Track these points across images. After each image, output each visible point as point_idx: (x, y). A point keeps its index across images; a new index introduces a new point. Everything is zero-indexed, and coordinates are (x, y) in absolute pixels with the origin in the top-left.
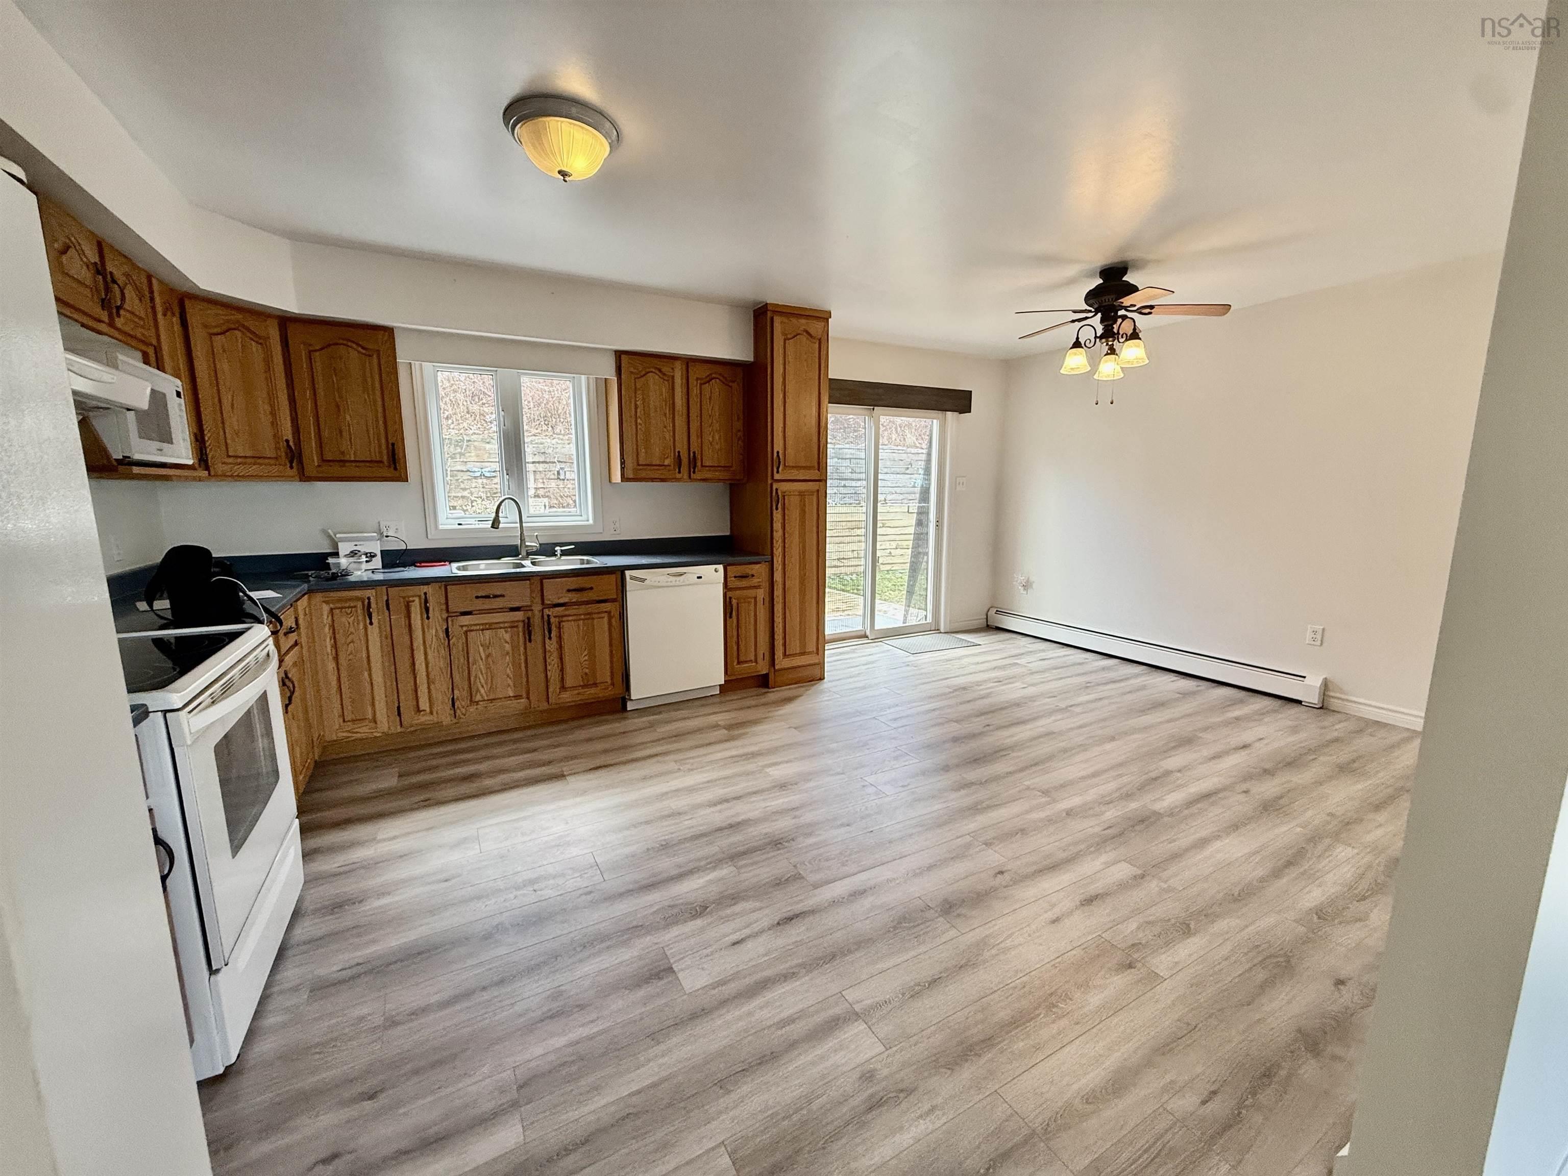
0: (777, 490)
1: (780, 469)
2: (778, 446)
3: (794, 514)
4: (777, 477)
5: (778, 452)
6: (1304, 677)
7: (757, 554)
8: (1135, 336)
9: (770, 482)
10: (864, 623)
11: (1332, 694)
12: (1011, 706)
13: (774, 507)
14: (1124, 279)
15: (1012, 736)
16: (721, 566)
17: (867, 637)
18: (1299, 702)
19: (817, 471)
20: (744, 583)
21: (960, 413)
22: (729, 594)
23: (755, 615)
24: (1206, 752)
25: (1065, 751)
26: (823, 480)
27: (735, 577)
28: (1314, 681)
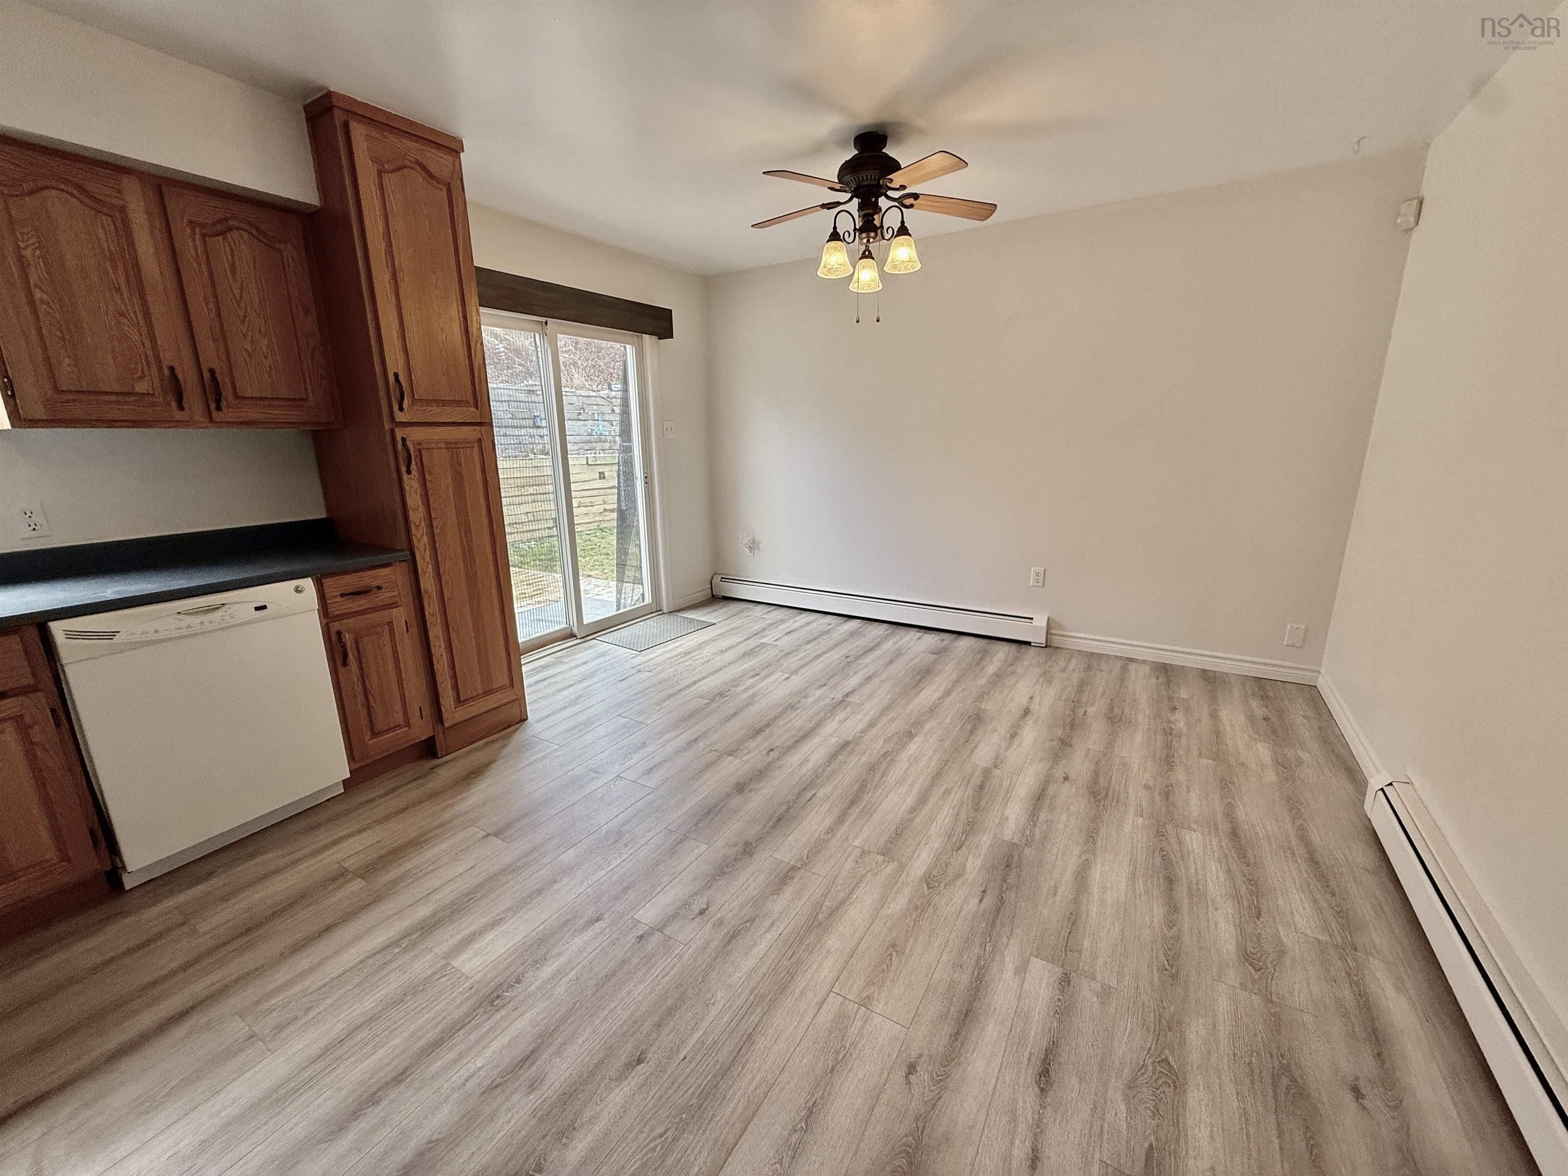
0: (404, 440)
1: (406, 404)
2: (395, 363)
3: (443, 483)
4: (400, 417)
5: (396, 375)
6: (1032, 619)
7: (384, 550)
8: (903, 231)
9: (387, 426)
10: (568, 618)
11: (1053, 632)
12: (784, 712)
13: (404, 469)
14: (883, 151)
15: (807, 760)
16: (309, 580)
17: (575, 636)
18: (1029, 643)
19: (473, 409)
20: (362, 603)
21: (660, 339)
22: (335, 626)
23: (395, 653)
24: (1003, 730)
25: (872, 768)
26: (485, 423)
27: (342, 595)
28: (1041, 622)
